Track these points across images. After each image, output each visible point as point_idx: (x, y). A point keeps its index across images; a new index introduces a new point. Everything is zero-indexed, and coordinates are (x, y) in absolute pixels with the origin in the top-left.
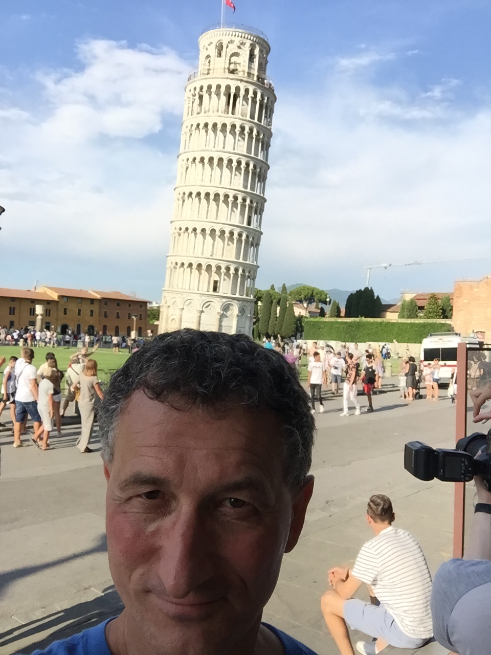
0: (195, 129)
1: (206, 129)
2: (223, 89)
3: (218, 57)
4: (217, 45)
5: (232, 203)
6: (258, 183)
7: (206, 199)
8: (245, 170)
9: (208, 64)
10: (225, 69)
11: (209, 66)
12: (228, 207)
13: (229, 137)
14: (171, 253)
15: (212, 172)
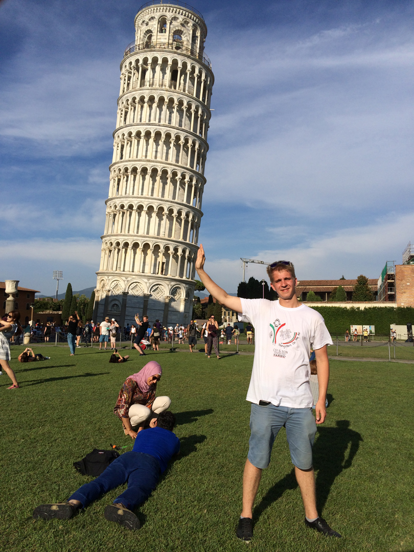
1: (150, 103)
2: (170, 62)
3: (160, 33)
4: (160, 20)
5: (180, 182)
8: (192, 148)
9: (147, 39)
10: (169, 44)
12: (175, 186)
13: (175, 114)
15: (157, 148)
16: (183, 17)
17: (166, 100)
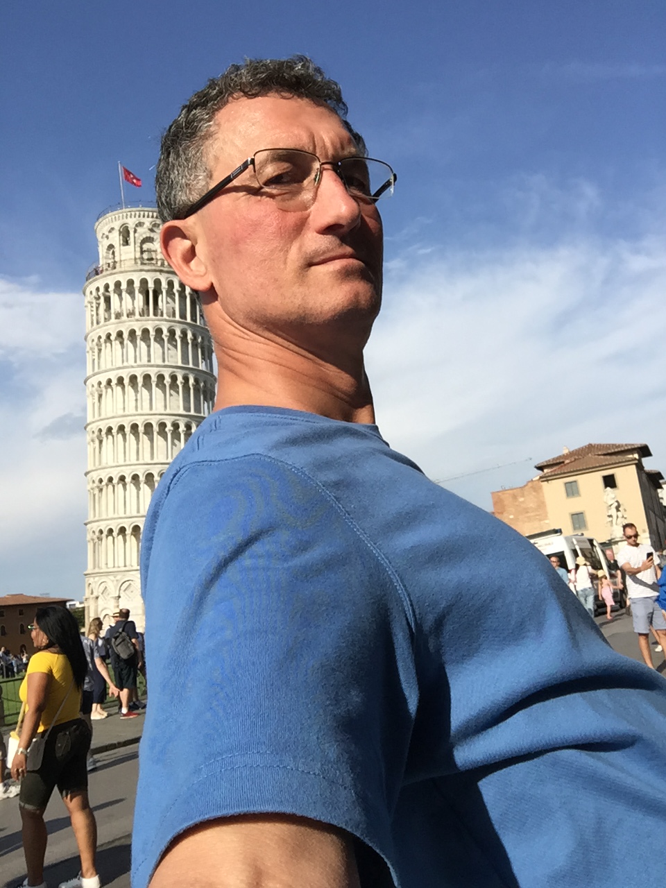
0: (105, 342)
1: (121, 340)
2: (137, 285)
3: (124, 245)
4: (121, 230)
5: (172, 434)
6: (204, 403)
7: (134, 434)
8: (183, 387)
9: (111, 256)
10: (135, 259)
11: (114, 258)
12: (166, 439)
13: (155, 346)
14: (91, 518)
15: (136, 396)
16: (150, 219)
17: (139, 333)
